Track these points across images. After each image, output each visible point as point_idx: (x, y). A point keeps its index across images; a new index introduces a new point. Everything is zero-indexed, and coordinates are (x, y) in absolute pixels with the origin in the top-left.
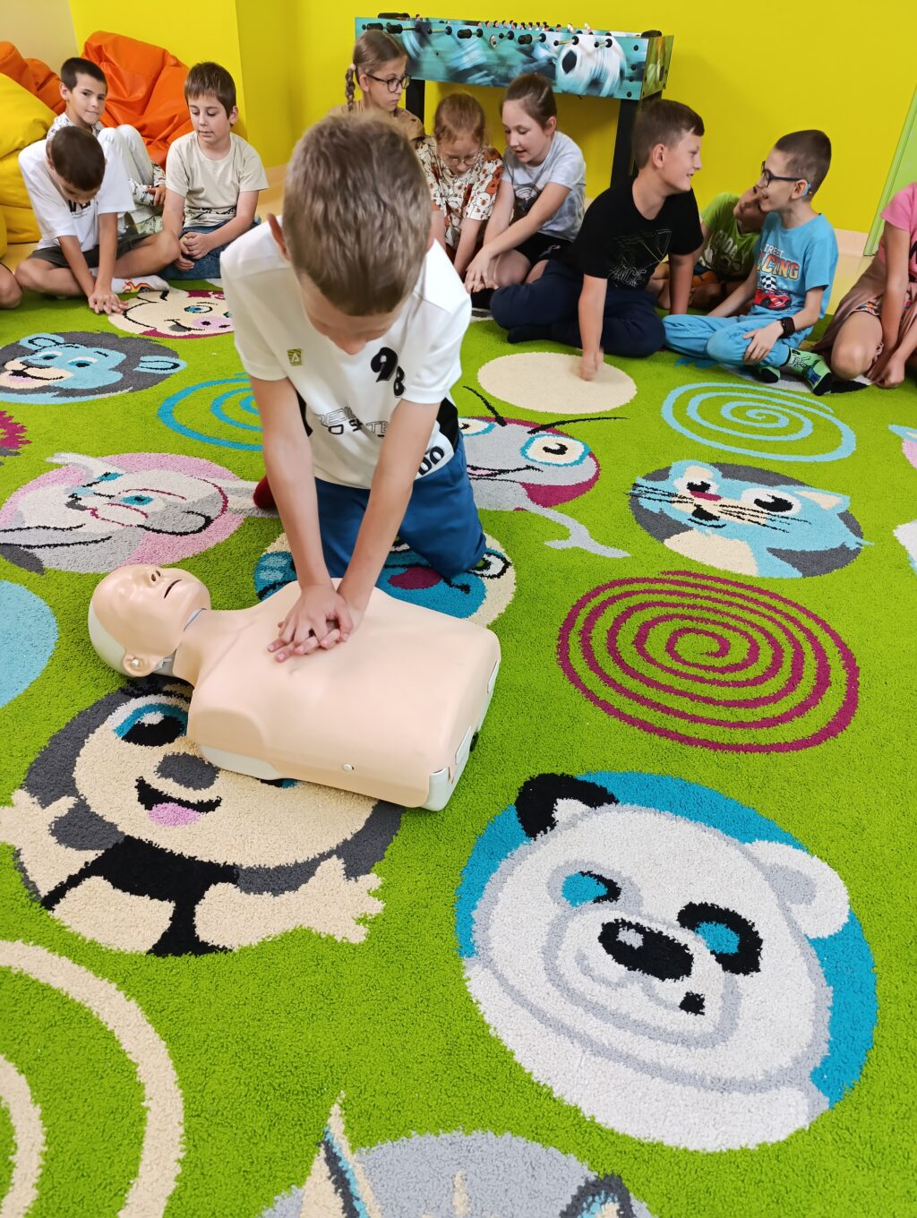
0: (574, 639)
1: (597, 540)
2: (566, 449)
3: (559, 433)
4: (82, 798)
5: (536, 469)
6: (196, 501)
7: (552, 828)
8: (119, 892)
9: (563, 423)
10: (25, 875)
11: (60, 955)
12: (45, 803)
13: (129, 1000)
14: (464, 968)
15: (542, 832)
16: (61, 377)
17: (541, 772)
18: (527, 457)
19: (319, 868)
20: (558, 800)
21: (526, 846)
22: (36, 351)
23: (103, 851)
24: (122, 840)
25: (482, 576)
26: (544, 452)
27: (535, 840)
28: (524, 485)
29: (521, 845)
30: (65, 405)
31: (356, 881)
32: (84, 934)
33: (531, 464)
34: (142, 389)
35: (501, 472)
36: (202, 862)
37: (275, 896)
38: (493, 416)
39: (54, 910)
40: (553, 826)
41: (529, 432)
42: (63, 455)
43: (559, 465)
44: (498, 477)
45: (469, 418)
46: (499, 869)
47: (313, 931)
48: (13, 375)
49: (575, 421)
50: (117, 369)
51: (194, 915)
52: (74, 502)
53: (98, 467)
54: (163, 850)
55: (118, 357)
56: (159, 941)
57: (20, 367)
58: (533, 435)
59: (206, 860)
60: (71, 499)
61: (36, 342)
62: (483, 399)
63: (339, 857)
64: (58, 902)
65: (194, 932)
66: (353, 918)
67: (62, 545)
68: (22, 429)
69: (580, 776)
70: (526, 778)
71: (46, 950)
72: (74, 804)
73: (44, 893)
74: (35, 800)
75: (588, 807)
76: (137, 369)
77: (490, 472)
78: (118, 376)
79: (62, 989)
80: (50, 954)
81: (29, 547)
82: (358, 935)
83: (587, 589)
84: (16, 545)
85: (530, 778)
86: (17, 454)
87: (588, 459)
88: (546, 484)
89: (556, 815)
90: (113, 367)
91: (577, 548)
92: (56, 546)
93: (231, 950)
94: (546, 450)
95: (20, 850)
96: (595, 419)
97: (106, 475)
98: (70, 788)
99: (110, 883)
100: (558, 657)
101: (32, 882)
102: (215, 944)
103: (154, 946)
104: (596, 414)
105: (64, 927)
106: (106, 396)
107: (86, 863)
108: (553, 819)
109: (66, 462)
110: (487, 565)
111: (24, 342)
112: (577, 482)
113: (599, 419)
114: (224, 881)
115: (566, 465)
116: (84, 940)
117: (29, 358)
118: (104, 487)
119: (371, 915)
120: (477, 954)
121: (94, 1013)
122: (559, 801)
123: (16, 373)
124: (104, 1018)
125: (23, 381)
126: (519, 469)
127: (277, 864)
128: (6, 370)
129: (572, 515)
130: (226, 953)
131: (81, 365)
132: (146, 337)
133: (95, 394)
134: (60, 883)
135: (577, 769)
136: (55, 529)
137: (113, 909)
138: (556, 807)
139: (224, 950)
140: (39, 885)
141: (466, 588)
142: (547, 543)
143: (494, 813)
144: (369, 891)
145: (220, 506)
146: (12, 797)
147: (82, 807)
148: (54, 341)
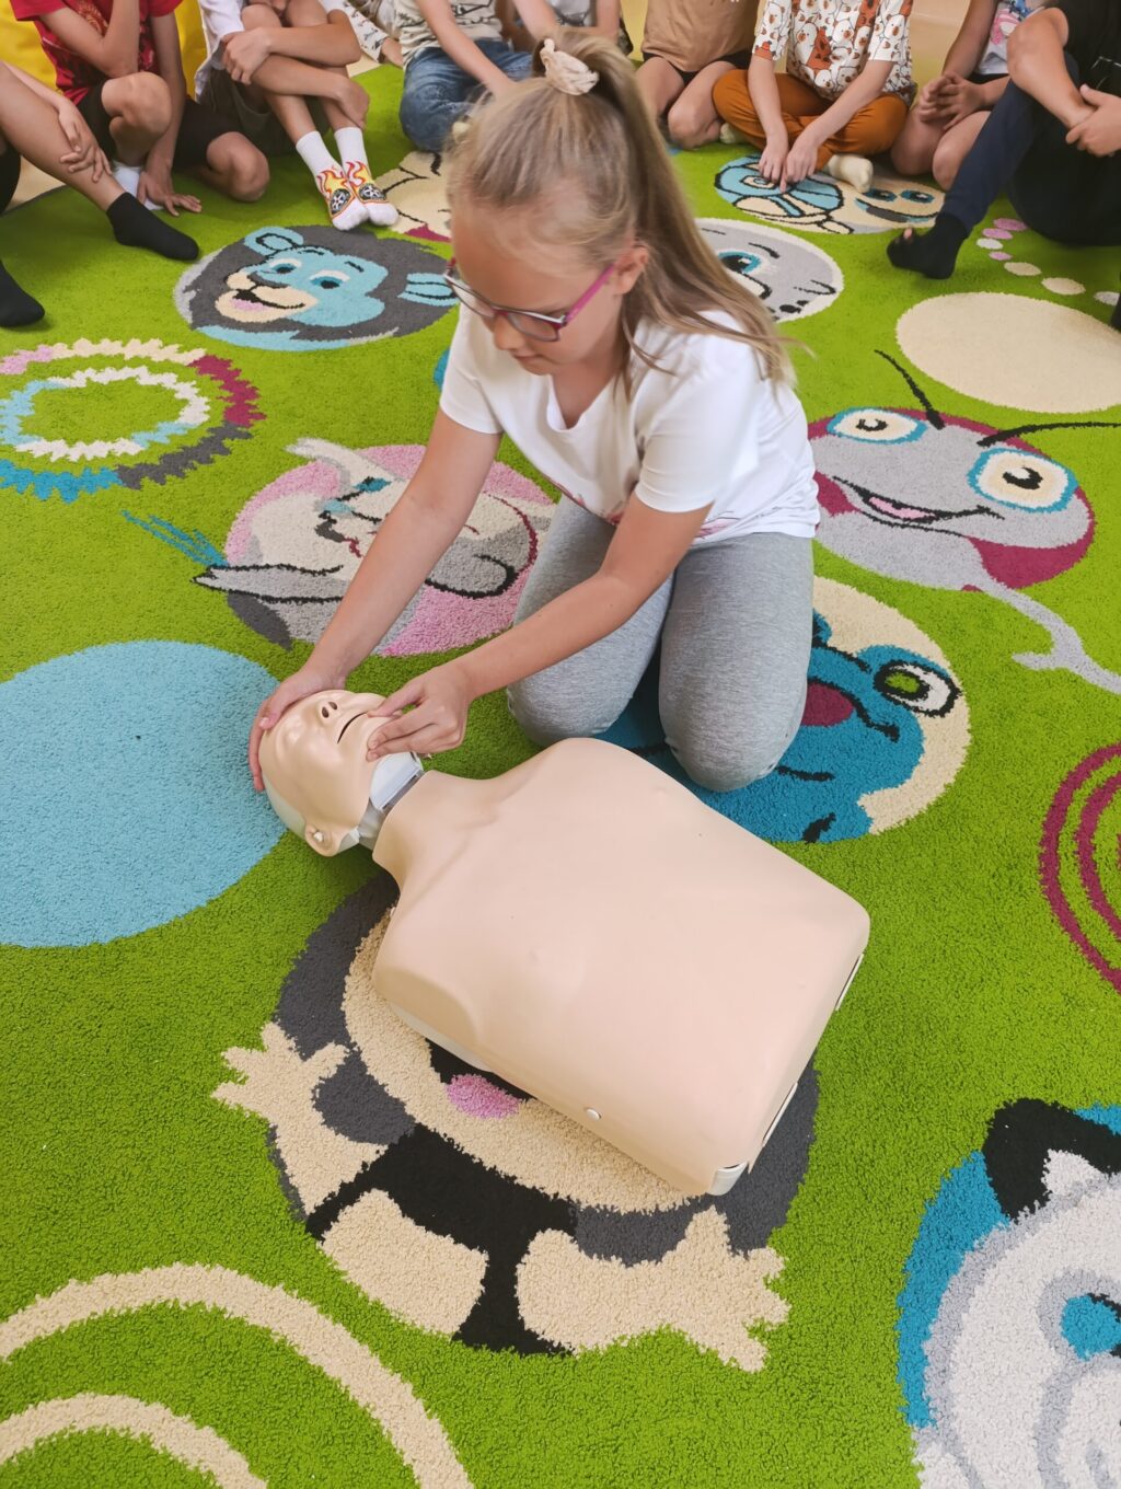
0: (1067, 845)
1: (1095, 659)
2: (1040, 479)
3: (1028, 449)
4: (355, 1049)
5: (994, 514)
6: (492, 538)
7: (1043, 1204)
8: (410, 1222)
9: (1032, 429)
10: (284, 1174)
11: (335, 1321)
12: (306, 1050)
13: (430, 1416)
14: (914, 1445)
15: (1026, 1209)
16: (302, 305)
17: (1022, 1096)
18: (978, 490)
19: (691, 1226)
20: (1050, 1151)
21: (1000, 1231)
22: (267, 257)
23: (386, 1147)
24: (411, 1131)
25: (916, 710)
26: (1004, 481)
27: (1016, 1222)
28: (976, 542)
29: (995, 1230)
30: (309, 353)
31: (746, 1257)
32: (365, 1289)
33: (985, 503)
34: (411, 331)
35: (940, 515)
36: (524, 1187)
37: (627, 1266)
38: (921, 408)
39: (323, 1240)
40: (1044, 1200)
41: (980, 443)
42: (309, 442)
43: (1029, 510)
44: (935, 525)
45: (885, 410)
46: (962, 1269)
47: (687, 1338)
48: (237, 297)
49: (1051, 427)
50: (374, 294)
51: (514, 1280)
52: (326, 529)
53: (358, 465)
54: (469, 1158)
55: (376, 273)
56: (469, 1319)
57: (247, 285)
58: (986, 449)
59: (529, 1185)
60: (322, 521)
61: (267, 241)
62: (906, 376)
63: (720, 1211)
64: (329, 1228)
65: (516, 1312)
66: (744, 1324)
67: (313, 600)
68: (253, 393)
69: (1084, 1111)
70: (996, 1103)
71: (315, 1309)
72: (345, 1059)
73: (309, 1209)
74: (292, 1043)
75: (1098, 1172)
76: (404, 295)
77: (922, 515)
78: (376, 308)
79: (340, 1381)
80: (322, 1317)
81: (270, 599)
82: (751, 1357)
83: (1081, 752)
84: (252, 595)
85: (1005, 1103)
86: (248, 436)
87: (1075, 500)
88: (1011, 544)
89: (1049, 1180)
90: (370, 289)
91: (1065, 671)
92: (305, 600)
93: (569, 1353)
94: (1009, 478)
95: (275, 1127)
96: (1084, 425)
97: (369, 481)
98: (336, 1030)
99: (397, 1206)
100: (1041, 876)
101: (293, 1187)
102: (548, 1337)
103: (463, 1327)
104: (1086, 414)
105: (339, 1273)
106: (363, 340)
107: (364, 1165)
108: (1044, 1187)
109: (314, 455)
110: (923, 691)
111: (251, 242)
112: (1061, 544)
113: (1089, 424)
114: (556, 1227)
115: (1040, 510)
116: (366, 1299)
117: (258, 269)
118: (364, 503)
119: (770, 1324)
120: (934, 1422)
121: (384, 1433)
122: (1052, 1153)
123: (245, 295)
124: (398, 1441)
125: (251, 308)
126: (967, 513)
127: (630, 1208)
128: (229, 290)
129: (1054, 607)
130: (563, 1356)
131: (329, 284)
132: (414, 239)
133: (348, 336)
134: (330, 1195)
135: (1078, 1096)
136: (303, 571)
137: (403, 1252)
138: (1048, 1166)
139: (560, 1351)
140: (303, 1193)
141: (892, 732)
142: (1016, 658)
143: (950, 1162)
144: (765, 1279)
145: (526, 548)
146: (261, 1034)
147: (354, 1065)
148: (289, 241)
